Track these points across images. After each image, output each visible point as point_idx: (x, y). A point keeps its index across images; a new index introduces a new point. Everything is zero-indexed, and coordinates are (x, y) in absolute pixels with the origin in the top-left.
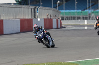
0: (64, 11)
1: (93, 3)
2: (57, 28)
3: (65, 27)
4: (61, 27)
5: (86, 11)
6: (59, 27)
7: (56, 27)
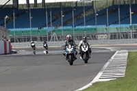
0: (14, 30)
1: (55, 18)
2: (6, 54)
3: (16, 53)
4: (11, 52)
5: (44, 28)
6: (8, 52)
7: (3, 52)
